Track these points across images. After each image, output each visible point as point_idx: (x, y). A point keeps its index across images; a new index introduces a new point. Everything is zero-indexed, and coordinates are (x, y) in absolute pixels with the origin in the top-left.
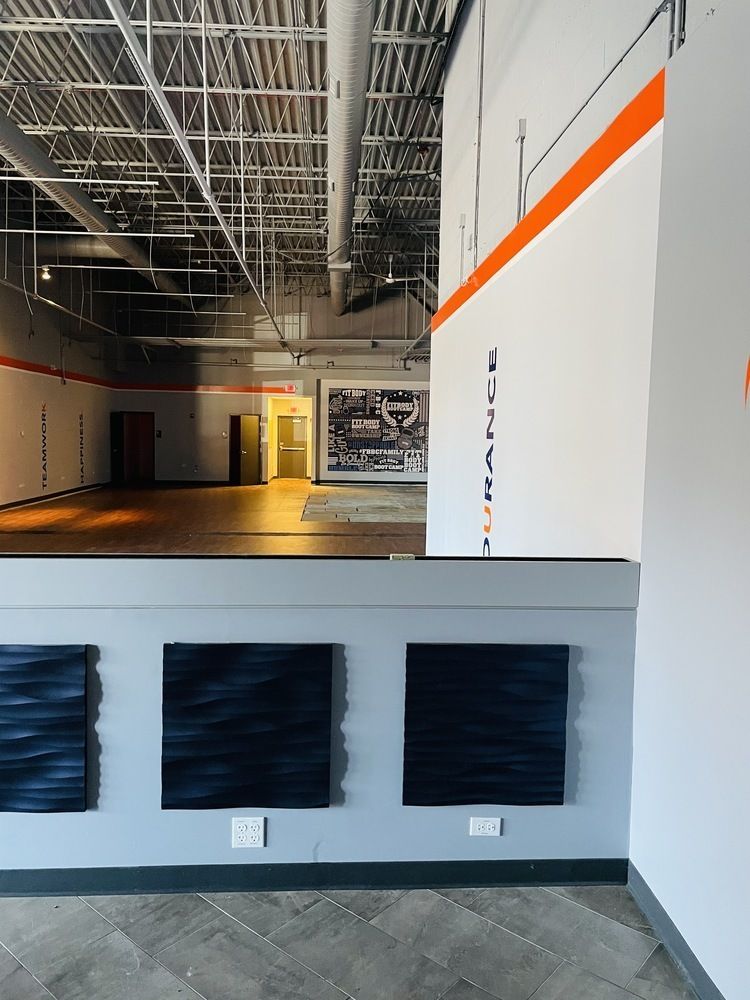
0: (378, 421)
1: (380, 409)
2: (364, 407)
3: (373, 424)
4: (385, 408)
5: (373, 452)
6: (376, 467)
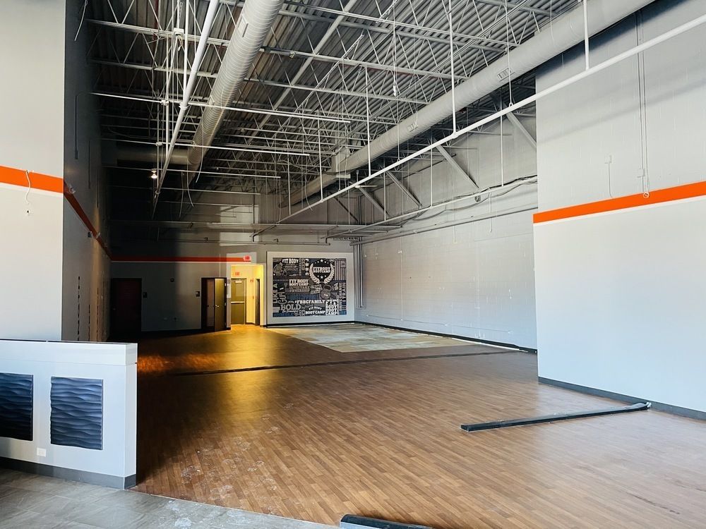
0: (307, 280)
1: (308, 272)
2: (297, 270)
3: (304, 282)
4: (312, 271)
5: (304, 302)
6: (307, 313)
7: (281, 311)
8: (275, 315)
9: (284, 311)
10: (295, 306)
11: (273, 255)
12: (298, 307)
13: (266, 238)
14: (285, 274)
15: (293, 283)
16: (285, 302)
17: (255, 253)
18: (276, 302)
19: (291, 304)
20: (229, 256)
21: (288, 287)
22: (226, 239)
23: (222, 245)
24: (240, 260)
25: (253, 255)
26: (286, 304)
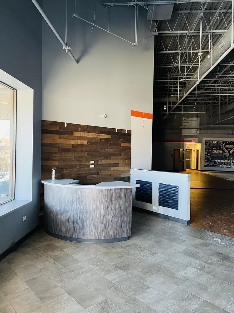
0: (221, 151)
1: (222, 147)
2: (217, 146)
3: (220, 152)
4: (224, 147)
5: (220, 161)
6: (221, 166)
7: (208, 165)
8: (205, 166)
9: (210, 165)
10: (215, 163)
11: (205, 139)
12: (217, 163)
13: (202, 132)
14: (211, 148)
15: (214, 152)
16: (210, 160)
17: (197, 138)
18: (206, 160)
19: (213, 161)
20: (185, 139)
21: (212, 154)
22: (185, 132)
23: (183, 135)
24: (191, 141)
25: (196, 139)
26: (211, 162)
